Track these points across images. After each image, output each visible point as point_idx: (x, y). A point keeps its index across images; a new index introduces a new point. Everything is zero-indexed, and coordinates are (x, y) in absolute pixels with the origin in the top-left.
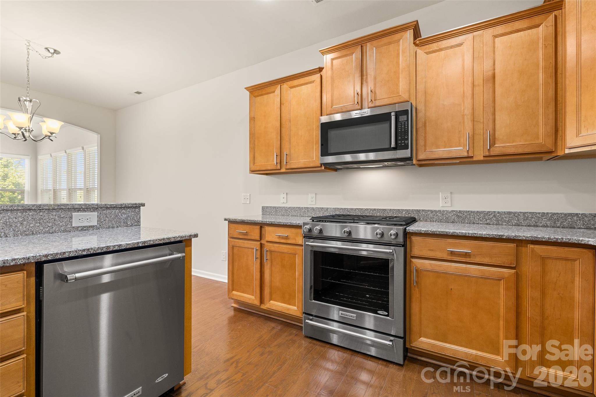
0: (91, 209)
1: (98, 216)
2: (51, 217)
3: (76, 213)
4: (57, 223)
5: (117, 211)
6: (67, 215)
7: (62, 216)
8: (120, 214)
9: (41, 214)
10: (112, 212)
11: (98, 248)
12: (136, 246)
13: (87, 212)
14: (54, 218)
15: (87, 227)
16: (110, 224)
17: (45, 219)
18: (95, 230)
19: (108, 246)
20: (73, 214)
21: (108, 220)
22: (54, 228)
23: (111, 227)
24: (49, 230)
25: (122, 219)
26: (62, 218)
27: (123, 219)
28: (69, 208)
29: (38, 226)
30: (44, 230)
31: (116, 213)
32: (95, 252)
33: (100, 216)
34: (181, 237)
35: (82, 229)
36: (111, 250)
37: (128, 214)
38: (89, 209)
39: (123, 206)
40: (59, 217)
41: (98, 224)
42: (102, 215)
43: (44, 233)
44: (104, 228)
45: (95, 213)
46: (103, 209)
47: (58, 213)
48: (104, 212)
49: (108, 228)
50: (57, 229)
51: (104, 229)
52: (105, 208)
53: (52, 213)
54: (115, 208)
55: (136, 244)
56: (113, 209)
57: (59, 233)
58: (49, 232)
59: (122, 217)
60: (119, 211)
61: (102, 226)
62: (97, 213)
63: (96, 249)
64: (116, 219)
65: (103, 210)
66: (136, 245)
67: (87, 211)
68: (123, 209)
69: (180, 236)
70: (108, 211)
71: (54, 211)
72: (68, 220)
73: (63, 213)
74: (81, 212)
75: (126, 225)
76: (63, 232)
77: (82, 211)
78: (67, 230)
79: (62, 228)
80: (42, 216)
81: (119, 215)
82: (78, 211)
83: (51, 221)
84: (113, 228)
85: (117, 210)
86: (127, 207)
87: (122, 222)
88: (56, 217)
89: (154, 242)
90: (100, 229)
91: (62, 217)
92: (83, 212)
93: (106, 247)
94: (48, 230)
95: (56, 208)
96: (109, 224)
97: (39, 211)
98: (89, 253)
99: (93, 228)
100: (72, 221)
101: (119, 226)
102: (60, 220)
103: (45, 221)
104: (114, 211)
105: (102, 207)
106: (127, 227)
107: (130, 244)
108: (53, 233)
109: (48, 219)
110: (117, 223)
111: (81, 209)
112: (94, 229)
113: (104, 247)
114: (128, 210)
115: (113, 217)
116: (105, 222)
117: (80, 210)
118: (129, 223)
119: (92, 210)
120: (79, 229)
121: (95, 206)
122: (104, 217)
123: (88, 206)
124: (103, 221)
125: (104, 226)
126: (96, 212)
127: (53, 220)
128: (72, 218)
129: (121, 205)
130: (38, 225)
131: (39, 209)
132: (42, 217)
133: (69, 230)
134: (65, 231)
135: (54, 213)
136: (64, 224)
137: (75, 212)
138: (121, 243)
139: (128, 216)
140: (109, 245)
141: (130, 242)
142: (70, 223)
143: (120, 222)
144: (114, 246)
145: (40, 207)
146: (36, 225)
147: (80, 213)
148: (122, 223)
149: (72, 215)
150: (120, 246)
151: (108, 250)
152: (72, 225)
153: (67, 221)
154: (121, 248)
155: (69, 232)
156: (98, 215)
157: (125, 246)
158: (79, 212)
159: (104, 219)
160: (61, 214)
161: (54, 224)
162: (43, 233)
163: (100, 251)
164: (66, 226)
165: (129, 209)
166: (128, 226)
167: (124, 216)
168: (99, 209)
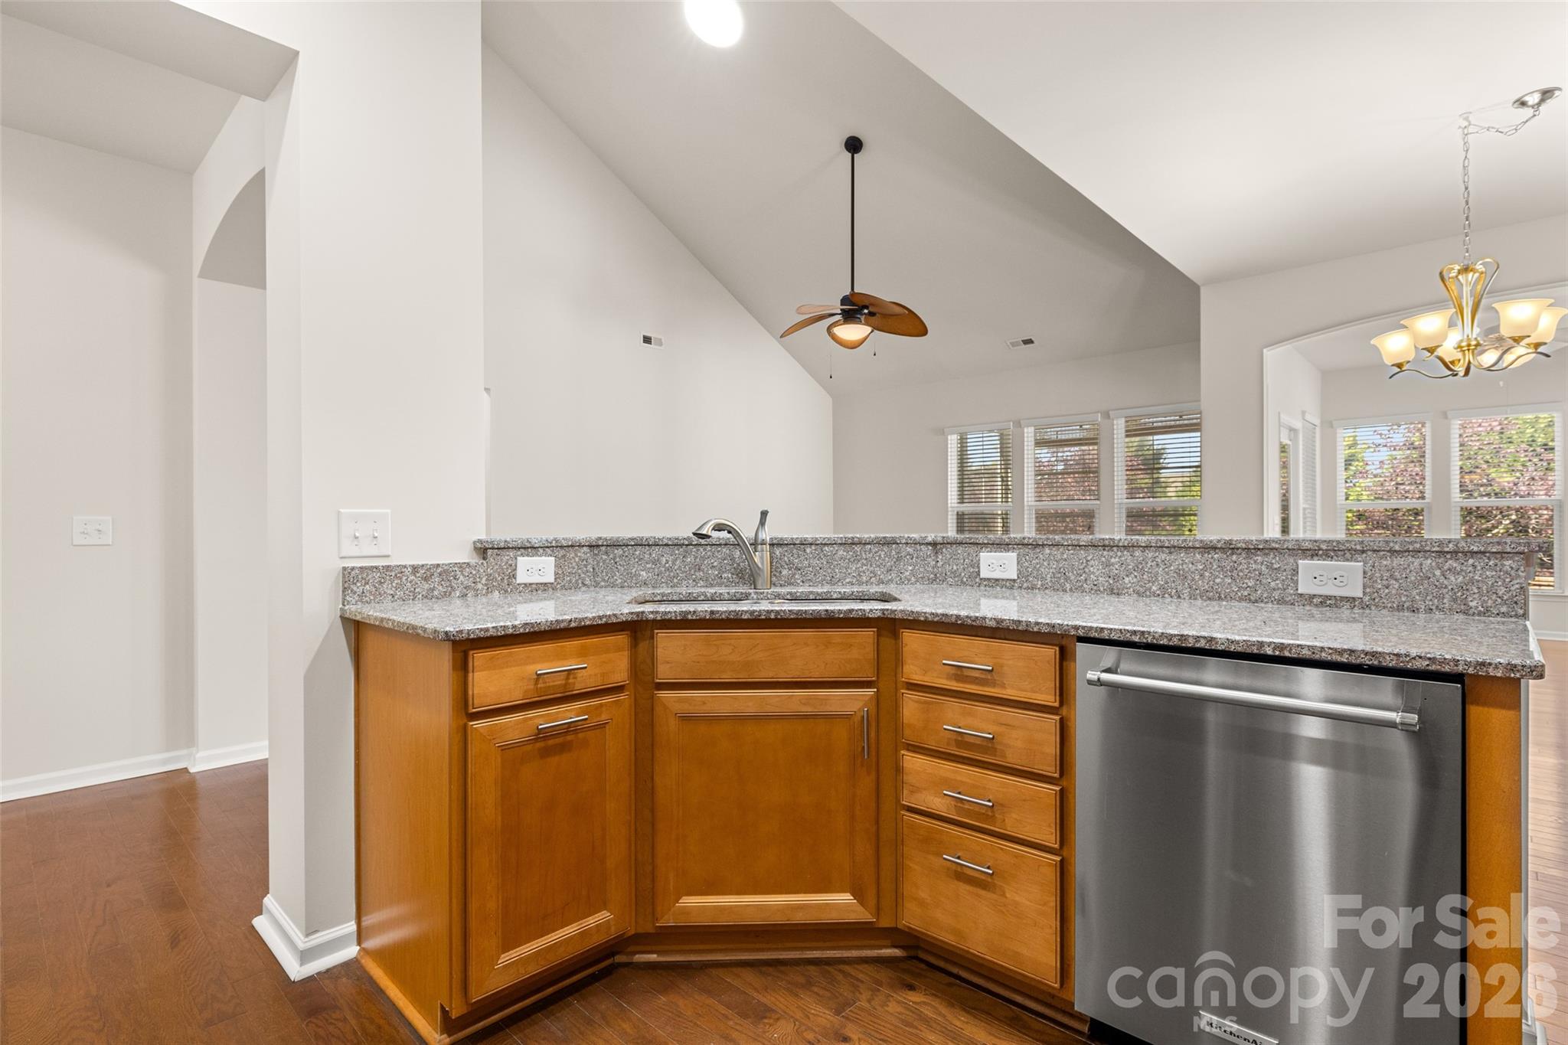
0: (1345, 554)
1: (1365, 573)
2: (1253, 566)
3: (1306, 561)
4: (1264, 581)
5: (1429, 561)
6: (1287, 564)
7: (1275, 566)
8: (1438, 573)
9: (1234, 557)
10: (1409, 566)
11: (1163, 633)
12: (1255, 651)
13: (1336, 561)
14: (1258, 570)
15: (1336, 600)
16: (1403, 599)
17: (1241, 571)
18: (1356, 608)
19: (1182, 636)
20: (1300, 562)
21: (1396, 586)
22: (1259, 592)
23: (1407, 608)
24: (1249, 595)
25: (1446, 587)
26: (1275, 571)
27: (1450, 588)
28: (1290, 547)
29: (1229, 584)
30: (1239, 594)
31: (1425, 568)
32: (1155, 641)
33: (1373, 574)
34: (1430, 659)
35: (1321, 602)
36: (1190, 645)
37: (1471, 575)
38: (1340, 553)
39: (1447, 549)
40: (1270, 567)
41: (1365, 593)
42: (1380, 570)
43: (1241, 599)
44: (1384, 607)
45: (1356, 564)
46: (1382, 553)
47: (1266, 559)
48: (1385, 563)
49: (1398, 610)
50: (1265, 596)
51: (1384, 612)
52: (1388, 551)
53: (1255, 559)
54: (1420, 555)
55: (1254, 645)
56: (1413, 556)
57: (1270, 605)
58: (1250, 600)
59: (1446, 582)
60: (1434, 564)
61: (1377, 600)
62: (1362, 563)
63: (1157, 635)
64: (1426, 586)
65: (1381, 558)
66: (1255, 647)
67: (1335, 557)
68: (1451, 559)
69: (1429, 656)
70: (1398, 561)
71: (1259, 553)
72: (1289, 577)
73: (1277, 558)
74: (1319, 560)
75: (1462, 607)
76: (1278, 604)
77: (1321, 556)
78: (1287, 599)
79: (1276, 594)
80: (1236, 562)
81: (1434, 575)
82: (1312, 556)
83: (1253, 575)
84: (1414, 611)
85: (1427, 558)
86: (1465, 553)
87: (1447, 596)
88: (1263, 568)
89: (1313, 653)
90: (1373, 608)
91: (1276, 569)
92: (1324, 560)
93: (1178, 635)
94: (1246, 594)
95: (1261, 547)
96: (1400, 597)
97: (1230, 551)
98: (1145, 641)
99: (1352, 605)
100: (1297, 580)
101: (1434, 608)
102: (1271, 575)
103: (1241, 574)
104: (1417, 562)
105: (1375, 548)
106: (1465, 613)
107: (1238, 642)
108: (1256, 601)
109: (1247, 571)
110: (1428, 598)
111: (1321, 552)
112: (1355, 606)
113: (1175, 635)
114: (1471, 561)
115: (1413, 578)
116: (1387, 591)
117: (1317, 555)
118: (1472, 604)
119: (1348, 555)
120: (1315, 600)
121: (1355, 545)
122: (1385, 578)
123: (1335, 544)
124: (1380, 586)
125: (1384, 603)
126: (1360, 561)
127: (1257, 573)
128: (1298, 572)
129: (1441, 543)
130: (1230, 581)
131: (1230, 549)
132: (1236, 565)
133: (1290, 600)
134: (1281, 601)
135: (1259, 558)
136: (1280, 586)
137: (1306, 558)
138: (1215, 635)
139: (1472, 581)
140: (1186, 633)
141: (1237, 638)
142: (1292, 584)
143: (1441, 597)
144: (1197, 638)
145: (1230, 544)
146: (1226, 580)
147: (1316, 562)
148: (1445, 601)
149: (1298, 565)
150: (1211, 639)
151: (1183, 645)
152: (1297, 590)
153: (1287, 578)
154: (1213, 647)
155: (1292, 604)
156: (1367, 569)
157: (1223, 644)
158: (1316, 558)
159: (1385, 582)
160: (1274, 561)
161: (1258, 582)
162: (1237, 599)
163: (1164, 642)
164: (1285, 589)
165: (1472, 557)
166: (1471, 612)
167: (1453, 578)
168: (1369, 553)
